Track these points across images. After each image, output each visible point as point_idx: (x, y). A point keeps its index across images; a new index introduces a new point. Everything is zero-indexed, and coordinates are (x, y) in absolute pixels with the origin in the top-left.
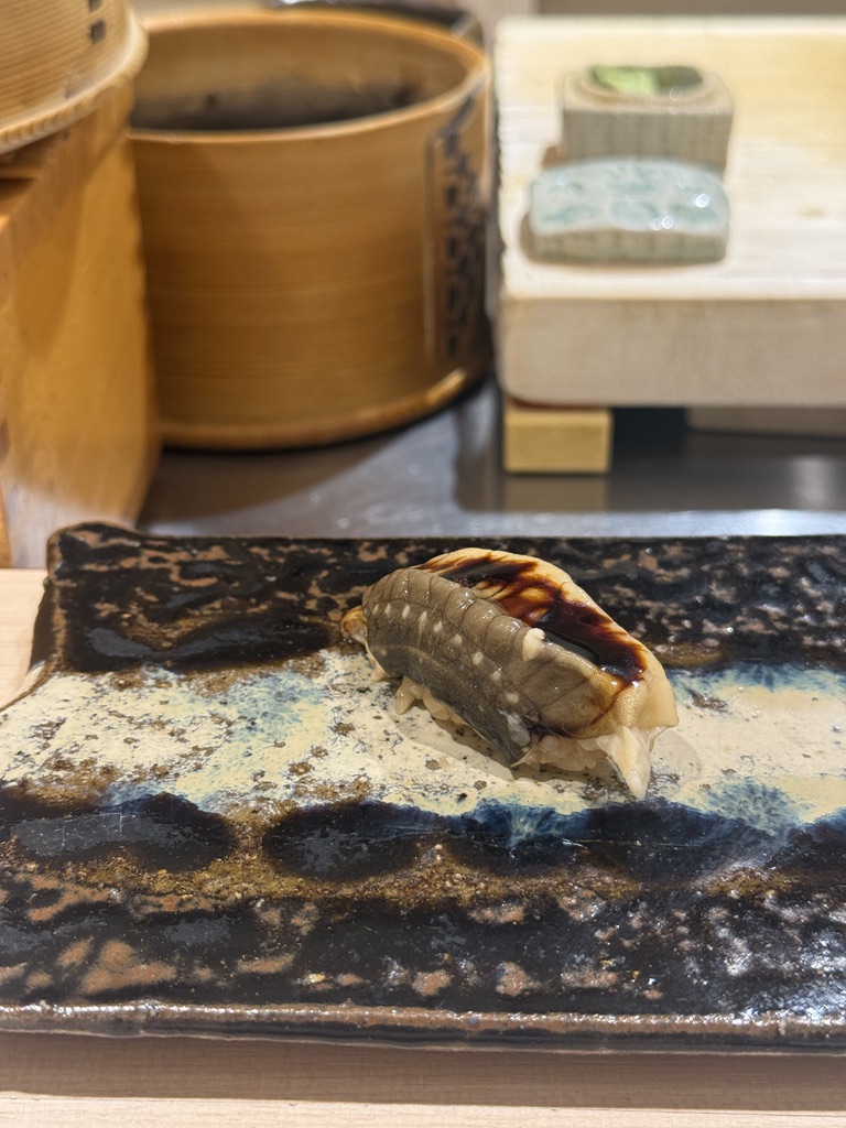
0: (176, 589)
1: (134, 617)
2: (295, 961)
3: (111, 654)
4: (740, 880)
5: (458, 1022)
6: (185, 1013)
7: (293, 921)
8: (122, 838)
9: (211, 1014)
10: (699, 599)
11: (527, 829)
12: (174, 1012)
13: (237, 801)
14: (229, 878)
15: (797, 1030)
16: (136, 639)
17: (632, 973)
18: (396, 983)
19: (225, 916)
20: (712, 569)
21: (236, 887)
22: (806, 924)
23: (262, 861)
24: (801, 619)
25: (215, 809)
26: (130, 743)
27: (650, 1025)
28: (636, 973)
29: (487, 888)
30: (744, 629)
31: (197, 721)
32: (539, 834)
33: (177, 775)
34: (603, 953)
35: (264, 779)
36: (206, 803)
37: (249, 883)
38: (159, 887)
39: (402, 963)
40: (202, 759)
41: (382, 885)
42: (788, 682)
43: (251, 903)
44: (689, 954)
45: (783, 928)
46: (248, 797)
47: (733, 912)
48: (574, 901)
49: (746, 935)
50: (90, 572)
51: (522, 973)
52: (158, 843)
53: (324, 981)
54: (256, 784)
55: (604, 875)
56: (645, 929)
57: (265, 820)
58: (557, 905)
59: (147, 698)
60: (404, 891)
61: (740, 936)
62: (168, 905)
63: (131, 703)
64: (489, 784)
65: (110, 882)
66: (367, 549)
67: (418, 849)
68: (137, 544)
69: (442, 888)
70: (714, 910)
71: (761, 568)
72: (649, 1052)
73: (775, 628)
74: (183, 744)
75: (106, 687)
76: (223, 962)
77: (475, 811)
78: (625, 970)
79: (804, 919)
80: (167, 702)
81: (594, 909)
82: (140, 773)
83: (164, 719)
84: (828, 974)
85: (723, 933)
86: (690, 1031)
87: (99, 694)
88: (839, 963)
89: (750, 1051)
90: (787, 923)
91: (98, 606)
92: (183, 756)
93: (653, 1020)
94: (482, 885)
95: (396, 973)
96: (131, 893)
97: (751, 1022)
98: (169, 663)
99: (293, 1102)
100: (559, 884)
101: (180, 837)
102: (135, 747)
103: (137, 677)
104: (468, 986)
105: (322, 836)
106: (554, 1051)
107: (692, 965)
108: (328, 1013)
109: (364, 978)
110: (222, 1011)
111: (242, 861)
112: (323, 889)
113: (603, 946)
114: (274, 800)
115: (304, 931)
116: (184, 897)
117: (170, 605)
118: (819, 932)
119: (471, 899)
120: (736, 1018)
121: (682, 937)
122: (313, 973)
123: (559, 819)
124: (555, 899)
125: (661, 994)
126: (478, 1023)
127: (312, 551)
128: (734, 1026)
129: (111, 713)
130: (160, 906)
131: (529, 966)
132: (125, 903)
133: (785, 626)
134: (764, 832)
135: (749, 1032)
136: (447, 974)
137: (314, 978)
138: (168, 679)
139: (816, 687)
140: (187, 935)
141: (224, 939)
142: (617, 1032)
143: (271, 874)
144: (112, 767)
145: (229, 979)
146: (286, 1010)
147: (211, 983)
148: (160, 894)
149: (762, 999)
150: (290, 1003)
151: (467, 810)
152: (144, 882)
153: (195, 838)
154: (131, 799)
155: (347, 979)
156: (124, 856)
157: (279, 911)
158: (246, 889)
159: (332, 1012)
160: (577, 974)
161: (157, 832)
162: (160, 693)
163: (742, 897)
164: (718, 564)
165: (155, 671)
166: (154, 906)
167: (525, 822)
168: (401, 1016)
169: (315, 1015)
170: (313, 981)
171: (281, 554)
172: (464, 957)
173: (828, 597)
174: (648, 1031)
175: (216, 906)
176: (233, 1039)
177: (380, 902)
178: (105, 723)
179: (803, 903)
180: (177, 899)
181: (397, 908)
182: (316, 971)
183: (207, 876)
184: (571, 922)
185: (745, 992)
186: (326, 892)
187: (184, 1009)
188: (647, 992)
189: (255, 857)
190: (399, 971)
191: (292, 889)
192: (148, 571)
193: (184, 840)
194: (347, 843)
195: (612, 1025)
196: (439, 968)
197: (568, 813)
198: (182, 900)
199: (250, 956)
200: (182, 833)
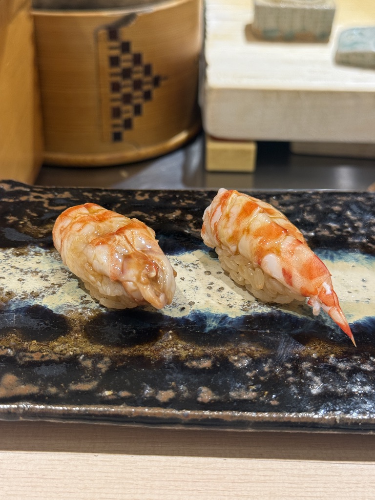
0: (46, 211)
1: (25, 223)
2: (98, 385)
3: (13, 239)
4: (317, 349)
5: (178, 415)
6: (42, 409)
7: (98, 366)
8: (15, 325)
9: (56, 410)
10: (298, 220)
11: (214, 324)
12: (37, 409)
13: (72, 309)
14: (67, 345)
15: (345, 421)
16: (26, 233)
17: (264, 393)
18: (148, 396)
19: (64, 363)
20: (304, 206)
21: (70, 349)
22: (349, 370)
23: (84, 337)
24: (347, 230)
25: (61, 312)
26: (21, 281)
27: (272, 418)
28: (266, 392)
29: (194, 351)
30: (320, 234)
31: (54, 271)
32: (219, 326)
33: (43, 296)
34: (250, 383)
35: (86, 299)
36: (57, 309)
37: (77, 347)
38: (32, 349)
39: (151, 386)
40: (56, 289)
41: (142, 349)
42: (341, 258)
43: (78, 357)
44: (292, 384)
45: (338, 372)
46: (78, 307)
47: (314, 364)
48: (236, 358)
49: (320, 375)
50: (5, 202)
51: (210, 392)
52: (33, 328)
53: (112, 394)
54: (82, 301)
55: (251, 346)
56: (271, 372)
57: (86, 318)
58: (228, 360)
59: (30, 260)
60: (153, 352)
61: (317, 376)
62: (36, 357)
63: (22, 262)
64: (196, 303)
65: (8, 346)
66: (140, 195)
67: (160, 332)
68: (28, 190)
69: (172, 351)
70: (304, 363)
71: (328, 206)
72: (272, 431)
73: (335, 234)
74: (47, 282)
75: (10, 255)
76: (62, 385)
77: (189, 315)
78: (261, 391)
79: (348, 368)
80: (40, 262)
81: (246, 362)
82: (25, 295)
83: (38, 270)
84: (360, 394)
85: (309, 374)
86: (293, 421)
87: (6, 258)
88: (366, 389)
89: (322, 431)
90: (340, 369)
91: (8, 218)
92: (47, 288)
93: (274, 415)
94: (192, 350)
95: (148, 391)
96: (18, 351)
97: (323, 417)
98: (41, 244)
99: (96, 454)
100: (229, 350)
101: (43, 325)
102: (23, 283)
103: (26, 250)
104: (183, 397)
105: (113, 326)
106: (225, 430)
107: (294, 389)
108: (113, 409)
109: (132, 393)
110: (61, 408)
111: (74, 337)
112: (113, 351)
113: (250, 379)
114: (91, 309)
115: (103, 371)
116: (44, 353)
117: (43, 218)
118: (356, 374)
119: (186, 356)
120: (315, 414)
121: (289, 376)
122: (107, 390)
123: (229, 320)
124: (227, 357)
125: (278, 403)
126: (188, 415)
127: (113, 195)
128: (314, 418)
129: (12, 267)
130: (32, 358)
131: (214, 388)
132: (15, 356)
133: (339, 233)
134: (329, 327)
135: (322, 422)
136: (173, 391)
137: (107, 393)
138: (41, 252)
139: (354, 261)
140: (45, 371)
141: (63, 374)
142: (257, 420)
143: (88, 343)
144: (11, 292)
145: (65, 393)
146: (93, 408)
147: (56, 395)
148: (32, 352)
149: (328, 406)
150: (95, 404)
151: (185, 315)
152: (25, 346)
153: (51, 326)
154: (20, 307)
155: (124, 394)
156: (15, 333)
157: (91, 361)
158: (75, 350)
159: (116, 409)
160: (237, 393)
161: (33, 323)
162: (37, 258)
163: (318, 357)
164: (308, 204)
165: (34, 248)
166: (29, 357)
167: (213, 321)
168: (150, 411)
169: (108, 411)
170: (107, 394)
171: (98, 196)
172: (182, 384)
173: (360, 220)
174: (271, 420)
175: (60, 358)
176: (67, 422)
177: (142, 357)
178: (9, 271)
179: (348, 361)
180: (41, 355)
181: (149, 360)
182: (109, 389)
183: (56, 344)
184: (234, 368)
185: (320, 402)
186: (115, 352)
187: (42, 407)
188: (271, 402)
189: (80, 335)
190: (149, 390)
191: (98, 351)
192: (33, 202)
193: (45, 327)
194: (126, 329)
195: (254, 417)
196: (169, 389)
197: (234, 317)
198: (43, 355)
199: (76, 383)
200: (45, 323)
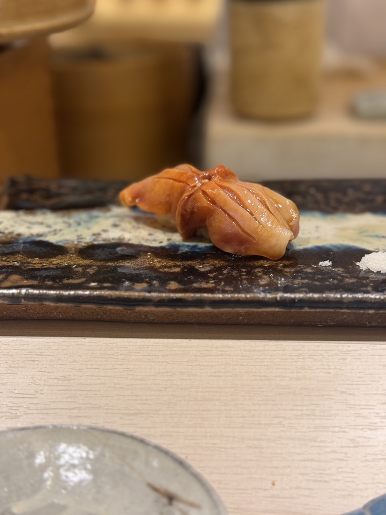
2: (86, 280)
5: (149, 296)
7: (87, 270)
8: (22, 250)
9: (50, 294)
11: (186, 249)
13: (69, 242)
14: (63, 260)
15: (284, 299)
17: (221, 284)
18: (126, 286)
19: (60, 269)
21: (65, 262)
23: (77, 256)
25: (60, 244)
27: (225, 297)
29: (167, 264)
31: (57, 223)
32: (190, 250)
33: (46, 236)
34: (210, 279)
35: (81, 237)
36: (57, 242)
37: (71, 261)
38: (34, 262)
39: (130, 281)
40: (57, 232)
41: (125, 262)
43: (71, 266)
44: (244, 279)
46: (74, 241)
47: (265, 269)
48: (201, 267)
51: (177, 284)
52: (36, 251)
53: (97, 285)
54: (78, 238)
55: (215, 261)
56: (229, 273)
57: (80, 247)
58: (195, 268)
59: (38, 217)
62: (37, 266)
64: (173, 239)
65: (15, 261)
67: (141, 254)
69: (149, 263)
74: (50, 229)
76: (57, 280)
77: (166, 245)
78: (218, 283)
79: (293, 271)
80: (46, 219)
81: (208, 269)
82: (31, 235)
85: (260, 274)
86: (241, 299)
90: (286, 272)
92: (50, 232)
93: (227, 295)
94: (165, 263)
96: (23, 263)
98: (48, 208)
100: (196, 263)
102: (31, 229)
104: (155, 286)
105: (102, 250)
109: (113, 284)
110: (54, 292)
111: (69, 256)
112: (102, 263)
113: (211, 277)
114: (85, 242)
115: (91, 273)
119: (160, 266)
121: (243, 275)
123: (199, 248)
124: (194, 266)
125: (232, 289)
126: (157, 296)
128: (259, 297)
130: (34, 267)
131: (180, 282)
132: (20, 266)
135: (265, 299)
136: (147, 284)
137: (93, 284)
138: (47, 213)
140: (44, 273)
141: (58, 274)
142: (213, 299)
143: (80, 259)
144: (20, 234)
145: (59, 284)
146: (81, 292)
147: (52, 285)
148: (35, 264)
150: (83, 290)
151: (163, 245)
152: (29, 261)
153: (51, 250)
154: (27, 241)
155: (106, 285)
156: (22, 254)
157: (82, 268)
158: (70, 263)
159: (99, 293)
160: (199, 284)
161: (37, 249)
163: (269, 266)
165: (42, 210)
166: (32, 267)
168: (126, 294)
172: (155, 280)
174: (225, 299)
175: (57, 267)
179: (293, 267)
180: (42, 265)
182: (94, 282)
183: (54, 260)
184: (199, 272)
188: (226, 289)
189: (74, 255)
190: (128, 283)
191: (88, 263)
193: (46, 251)
195: (211, 297)
196: (144, 282)
197: (203, 246)
198: (43, 265)
199: (68, 279)
200: (46, 249)
